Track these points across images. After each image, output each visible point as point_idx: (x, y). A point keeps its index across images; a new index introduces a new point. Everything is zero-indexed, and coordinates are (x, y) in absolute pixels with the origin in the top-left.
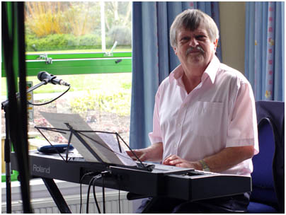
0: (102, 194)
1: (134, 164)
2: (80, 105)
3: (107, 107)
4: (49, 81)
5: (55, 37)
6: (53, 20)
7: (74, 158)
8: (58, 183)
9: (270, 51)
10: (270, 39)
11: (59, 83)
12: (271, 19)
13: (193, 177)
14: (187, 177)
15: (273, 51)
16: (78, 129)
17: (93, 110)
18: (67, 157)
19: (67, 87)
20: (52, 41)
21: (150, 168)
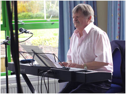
0: (47, 80)
1: (61, 67)
2: (36, 43)
3: (47, 44)
4: (24, 32)
5: (24, 14)
6: (23, 6)
7: (35, 65)
8: (28, 76)
9: (119, 19)
10: (118, 13)
11: (28, 33)
13: (87, 73)
14: (84, 73)
15: (120, 19)
16: (37, 52)
17: (41, 45)
18: (32, 65)
19: (32, 35)
20: (23, 15)
21: (68, 69)
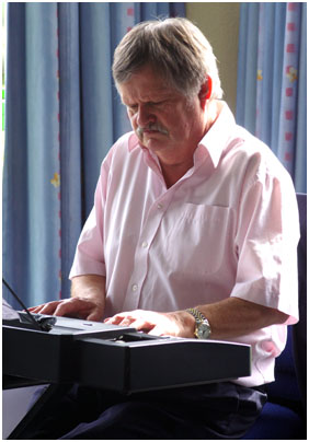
1: (14, 315)
9: (289, 92)
10: (288, 68)
12: (292, 27)
13: (132, 345)
14: (121, 343)
21: (45, 324)
